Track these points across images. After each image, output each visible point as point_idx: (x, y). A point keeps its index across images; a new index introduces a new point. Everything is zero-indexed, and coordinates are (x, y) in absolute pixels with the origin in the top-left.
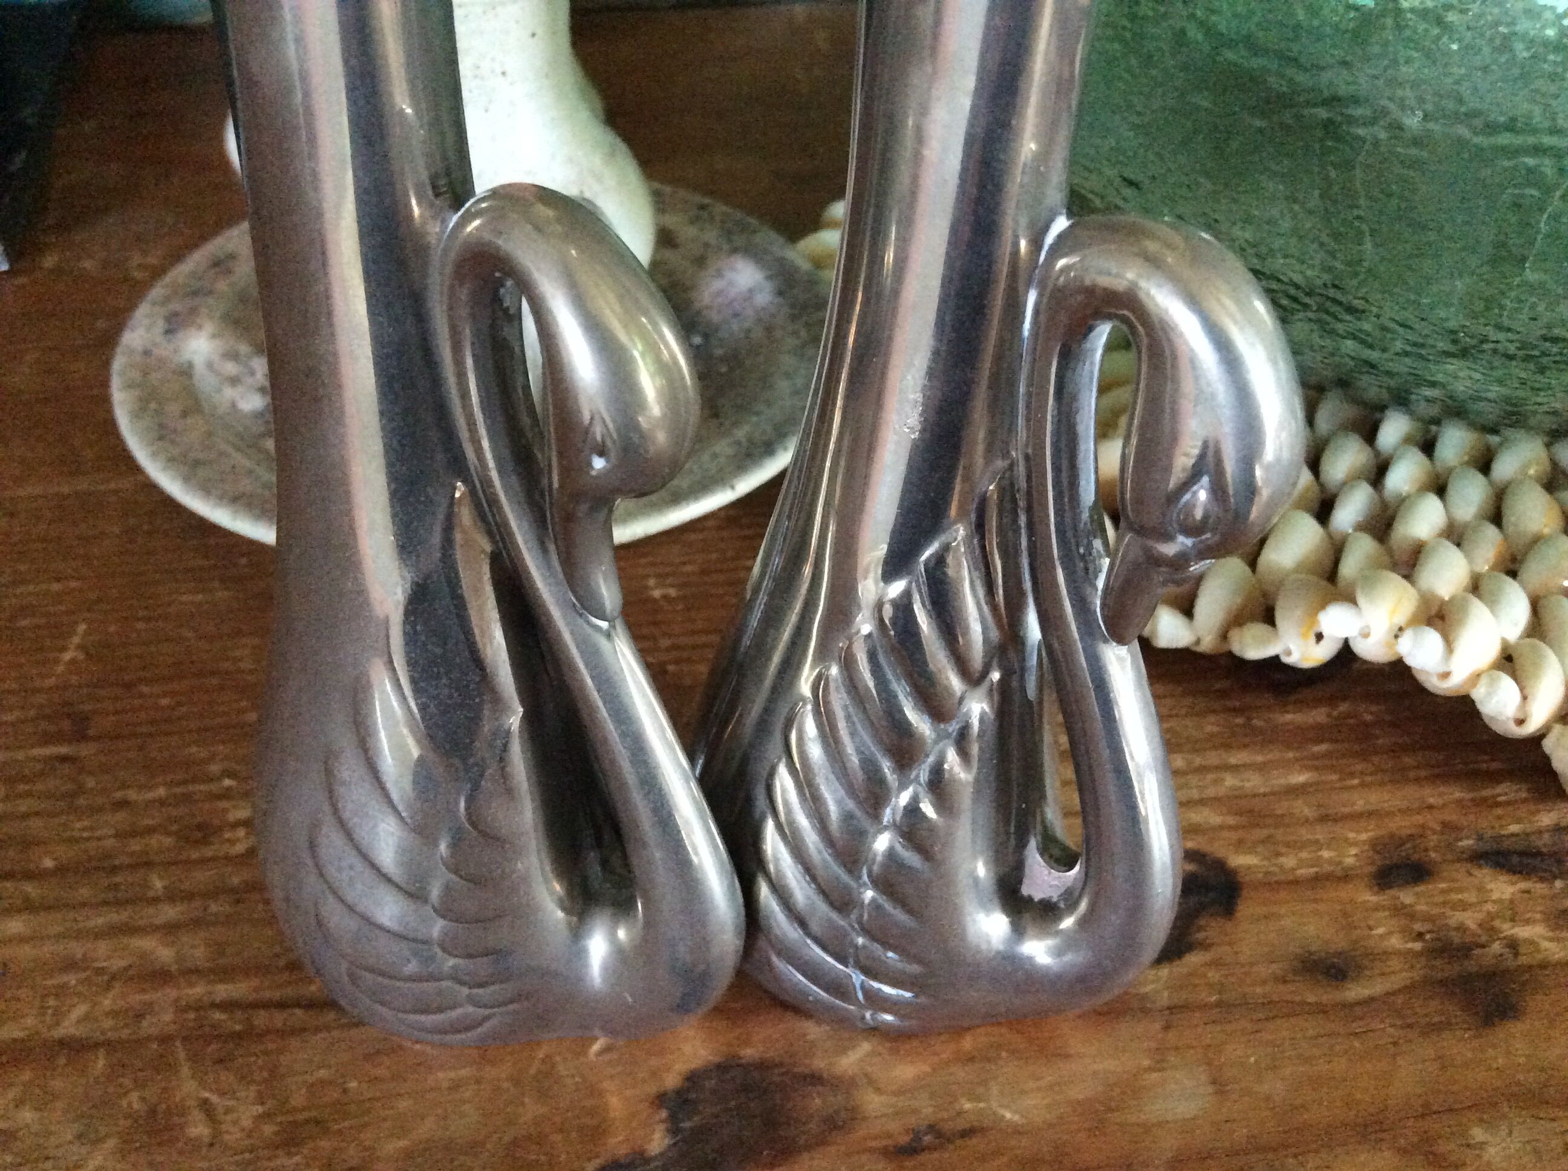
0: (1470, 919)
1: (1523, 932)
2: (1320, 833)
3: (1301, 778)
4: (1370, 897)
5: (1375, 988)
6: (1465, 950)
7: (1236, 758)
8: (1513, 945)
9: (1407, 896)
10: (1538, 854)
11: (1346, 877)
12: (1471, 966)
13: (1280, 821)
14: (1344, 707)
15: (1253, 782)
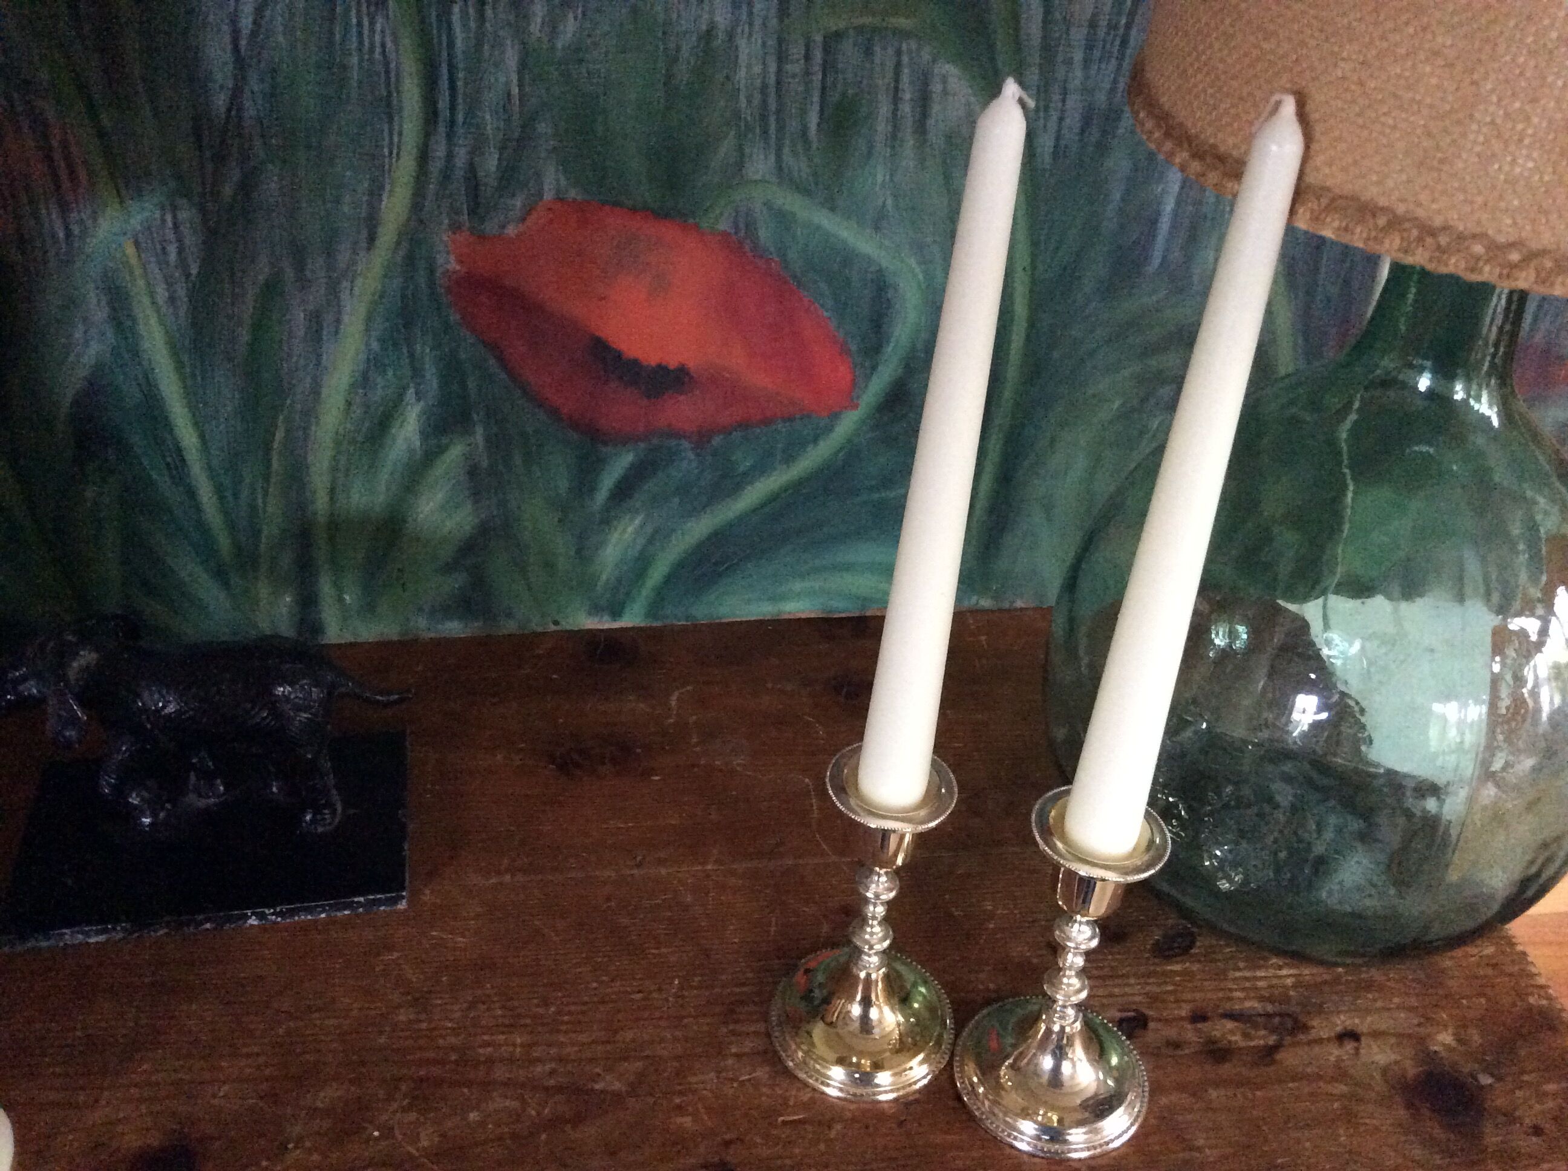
0: (1218, 1034)
1: (1234, 1038)
2: (1174, 1006)
3: (1170, 988)
4: (1189, 1026)
5: (1187, 1051)
6: (1214, 1043)
7: (1151, 980)
8: (1230, 1042)
9: (1199, 1026)
10: (1242, 1015)
11: (1182, 1019)
12: (1215, 1047)
13: (1164, 1001)
14: (1188, 964)
15: (1156, 989)
